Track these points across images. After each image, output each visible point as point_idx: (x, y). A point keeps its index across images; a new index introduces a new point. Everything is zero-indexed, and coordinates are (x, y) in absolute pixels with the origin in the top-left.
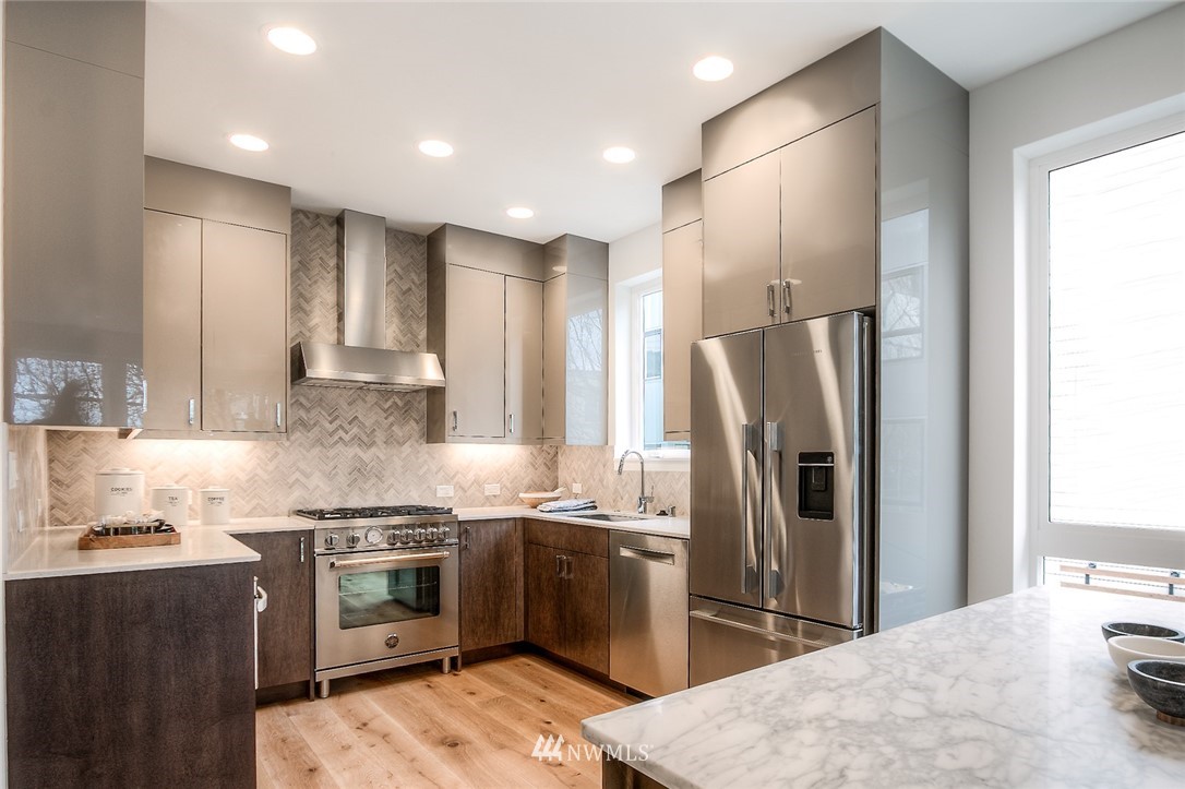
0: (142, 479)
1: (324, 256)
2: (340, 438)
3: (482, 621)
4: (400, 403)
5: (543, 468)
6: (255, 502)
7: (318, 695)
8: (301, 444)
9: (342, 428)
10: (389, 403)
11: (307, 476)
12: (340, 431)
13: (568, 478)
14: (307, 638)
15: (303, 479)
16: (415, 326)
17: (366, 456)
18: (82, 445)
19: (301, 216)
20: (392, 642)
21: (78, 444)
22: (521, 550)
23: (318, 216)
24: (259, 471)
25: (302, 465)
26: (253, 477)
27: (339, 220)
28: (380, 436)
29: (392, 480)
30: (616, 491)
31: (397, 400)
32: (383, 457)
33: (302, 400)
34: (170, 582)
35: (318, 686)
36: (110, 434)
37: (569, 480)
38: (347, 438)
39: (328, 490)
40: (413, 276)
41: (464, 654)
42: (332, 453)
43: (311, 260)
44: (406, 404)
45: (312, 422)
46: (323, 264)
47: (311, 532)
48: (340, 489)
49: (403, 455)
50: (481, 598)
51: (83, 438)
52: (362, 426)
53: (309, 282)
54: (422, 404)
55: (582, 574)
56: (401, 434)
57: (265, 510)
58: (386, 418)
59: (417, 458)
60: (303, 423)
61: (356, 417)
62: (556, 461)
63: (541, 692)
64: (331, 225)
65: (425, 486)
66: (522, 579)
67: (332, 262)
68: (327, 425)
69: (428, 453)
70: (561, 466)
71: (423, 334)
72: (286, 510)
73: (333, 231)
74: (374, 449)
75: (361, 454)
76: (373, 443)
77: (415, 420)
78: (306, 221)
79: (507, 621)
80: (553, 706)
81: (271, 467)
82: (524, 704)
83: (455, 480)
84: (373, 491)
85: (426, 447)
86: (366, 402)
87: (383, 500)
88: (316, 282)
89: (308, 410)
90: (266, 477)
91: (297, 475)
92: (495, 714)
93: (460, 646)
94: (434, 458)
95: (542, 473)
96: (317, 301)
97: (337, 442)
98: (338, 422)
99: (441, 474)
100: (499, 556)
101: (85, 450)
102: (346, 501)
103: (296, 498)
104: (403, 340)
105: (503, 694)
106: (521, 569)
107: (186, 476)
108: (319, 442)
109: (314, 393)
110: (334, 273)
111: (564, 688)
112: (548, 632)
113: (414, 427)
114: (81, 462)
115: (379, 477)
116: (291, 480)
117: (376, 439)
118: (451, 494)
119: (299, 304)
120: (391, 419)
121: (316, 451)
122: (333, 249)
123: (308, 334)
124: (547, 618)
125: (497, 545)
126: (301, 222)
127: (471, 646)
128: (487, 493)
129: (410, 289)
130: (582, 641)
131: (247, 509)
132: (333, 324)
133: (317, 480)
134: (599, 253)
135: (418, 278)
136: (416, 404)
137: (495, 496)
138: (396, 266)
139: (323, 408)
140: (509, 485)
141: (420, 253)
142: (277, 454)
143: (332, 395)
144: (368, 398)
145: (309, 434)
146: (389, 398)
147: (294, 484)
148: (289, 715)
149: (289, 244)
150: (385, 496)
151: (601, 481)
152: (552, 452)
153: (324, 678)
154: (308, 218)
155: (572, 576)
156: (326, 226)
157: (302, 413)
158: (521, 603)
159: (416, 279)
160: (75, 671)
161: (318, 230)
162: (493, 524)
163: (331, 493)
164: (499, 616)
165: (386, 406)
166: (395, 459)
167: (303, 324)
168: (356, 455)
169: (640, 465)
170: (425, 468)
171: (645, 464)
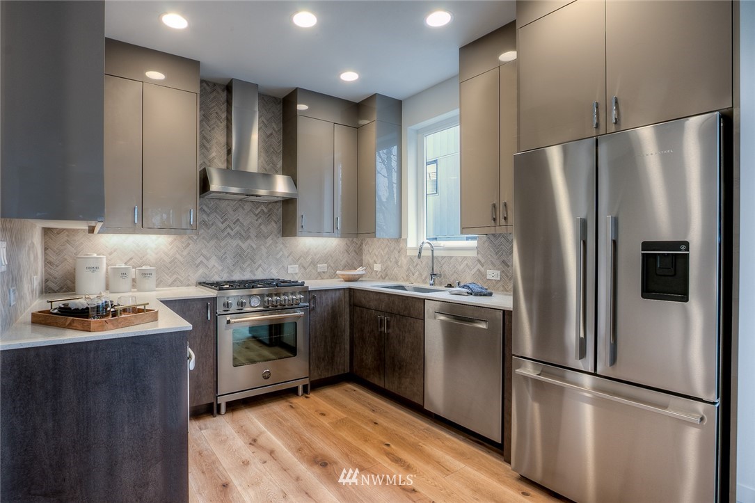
0: (104, 261)
1: (218, 111)
2: (228, 233)
3: (323, 359)
4: (266, 210)
5: (353, 254)
6: (175, 276)
7: (219, 412)
8: (204, 238)
9: (230, 227)
10: (259, 210)
11: (208, 259)
12: (228, 229)
13: (370, 260)
14: (212, 373)
15: (205, 261)
16: (274, 158)
17: (244, 246)
18: (66, 238)
19: (205, 85)
20: (267, 375)
21: (63, 237)
22: (348, 310)
23: (215, 84)
24: (178, 256)
25: (204, 252)
26: (173, 260)
27: (228, 88)
28: (253, 233)
29: (260, 262)
30: (409, 269)
31: (264, 208)
32: (254, 246)
33: (205, 208)
34: (125, 348)
35: (219, 406)
36: (84, 230)
37: (371, 261)
38: (232, 233)
39: (220, 268)
40: (274, 125)
41: (312, 383)
42: (223, 243)
43: (211, 114)
44: (269, 211)
45: (211, 223)
46: (218, 117)
47: (215, 299)
48: (228, 268)
49: (268, 245)
50: (323, 344)
51: (67, 233)
52: (242, 225)
53: (209, 129)
54: (279, 211)
55: (400, 330)
56: (266, 231)
57: (181, 282)
58: (257, 220)
59: (276, 247)
60: (204, 223)
61: (238, 220)
62: (361, 249)
63: (373, 415)
64: (223, 91)
65: (280, 266)
66: (349, 330)
67: (224, 115)
68: (220, 225)
69: (283, 243)
70: (365, 252)
71: (280, 164)
72: (194, 283)
73: (224, 95)
74: (249, 241)
75: (241, 244)
76: (249, 237)
77: (275, 221)
78: (207, 88)
79: (339, 359)
80: (385, 429)
81: (185, 253)
82: (365, 427)
83: (300, 261)
84: (249, 269)
85: (281, 240)
86: (244, 209)
87: (254, 275)
88: (213, 129)
89: (208, 215)
90: (181, 259)
91: (201, 258)
92: (345, 434)
93: (309, 377)
94: (286, 247)
95: (353, 256)
96: (214, 141)
97: (226, 237)
98: (227, 223)
99: (290, 258)
100: (334, 315)
101: (67, 241)
102: (232, 276)
103: (199, 274)
104: (268, 168)
105: (345, 416)
106: (348, 324)
107: (131, 259)
108: (215, 236)
109: (212, 203)
110: (225, 123)
111: (386, 412)
112: (369, 369)
113: (274, 226)
114: (65, 249)
115: (253, 261)
116: (198, 261)
117: (251, 235)
118: (297, 271)
119: (204, 143)
120: (260, 221)
121: (213, 242)
122: (224, 107)
123: (208, 164)
124: (369, 359)
125: (332, 307)
126: (204, 88)
127: (316, 377)
128: (319, 271)
129: (271, 134)
130: (399, 378)
131: (170, 281)
132: (224, 157)
133: (213, 262)
134: (396, 107)
135: (277, 126)
136: (275, 211)
137: (324, 272)
138: (263, 119)
139: (217, 213)
140: (332, 265)
141: (278, 110)
142: (189, 244)
143: (223, 204)
144: (246, 207)
145: (209, 231)
146: (259, 207)
147: (199, 264)
148: (201, 429)
149: (198, 101)
150: (256, 273)
151: (397, 262)
152: (359, 243)
153: (223, 401)
154: (208, 85)
155: (390, 331)
156: (220, 91)
157: (205, 217)
158: (347, 347)
159: (275, 127)
160: (50, 425)
161: (215, 94)
162: (330, 293)
163: (222, 270)
164: (334, 356)
165: (257, 212)
166: (262, 247)
167: (205, 157)
168: (238, 245)
169: (430, 252)
170: (281, 253)
171: (434, 251)
